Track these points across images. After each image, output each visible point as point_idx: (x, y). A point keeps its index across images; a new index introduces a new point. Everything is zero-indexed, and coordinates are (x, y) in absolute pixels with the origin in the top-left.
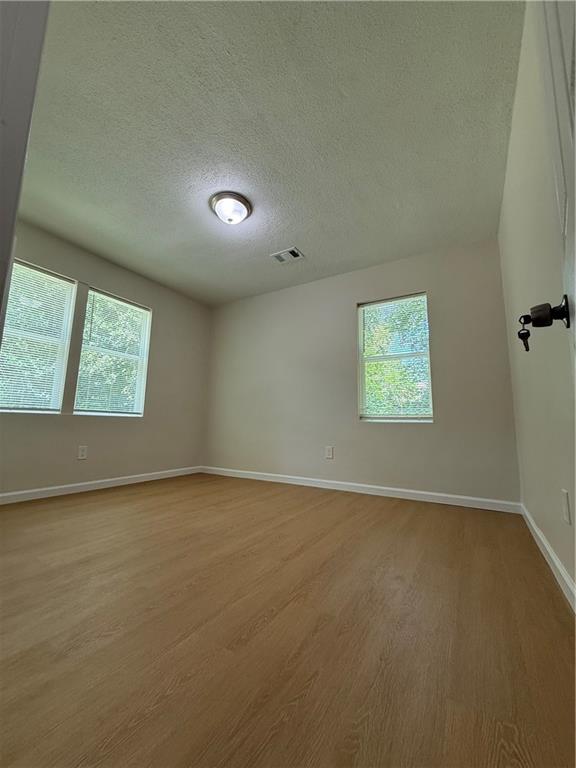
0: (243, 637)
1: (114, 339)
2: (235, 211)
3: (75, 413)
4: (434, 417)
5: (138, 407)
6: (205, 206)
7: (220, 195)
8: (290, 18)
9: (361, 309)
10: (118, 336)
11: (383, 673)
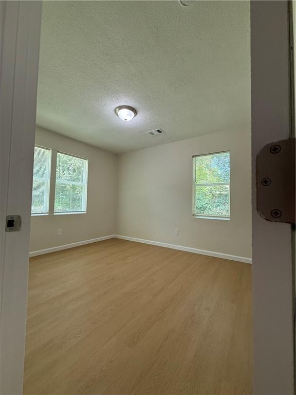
0: (135, 340)
1: (70, 166)
2: (128, 115)
3: (55, 214)
4: (231, 217)
5: (83, 208)
6: (113, 112)
7: (120, 108)
8: (155, 27)
9: (194, 158)
10: (71, 164)
11: (195, 364)
